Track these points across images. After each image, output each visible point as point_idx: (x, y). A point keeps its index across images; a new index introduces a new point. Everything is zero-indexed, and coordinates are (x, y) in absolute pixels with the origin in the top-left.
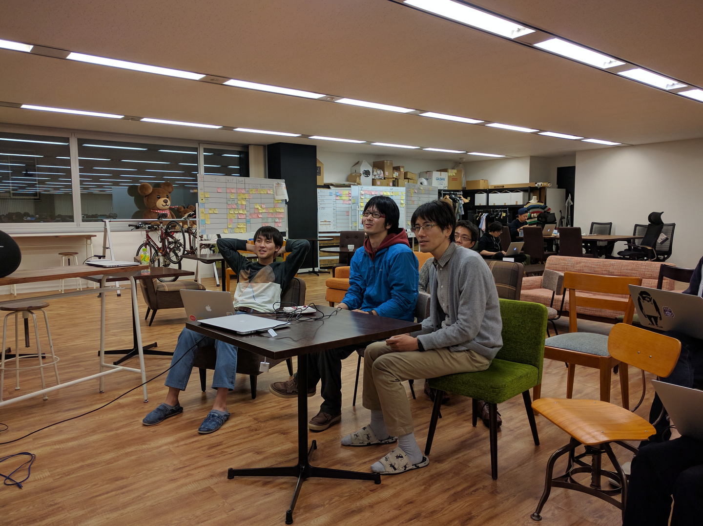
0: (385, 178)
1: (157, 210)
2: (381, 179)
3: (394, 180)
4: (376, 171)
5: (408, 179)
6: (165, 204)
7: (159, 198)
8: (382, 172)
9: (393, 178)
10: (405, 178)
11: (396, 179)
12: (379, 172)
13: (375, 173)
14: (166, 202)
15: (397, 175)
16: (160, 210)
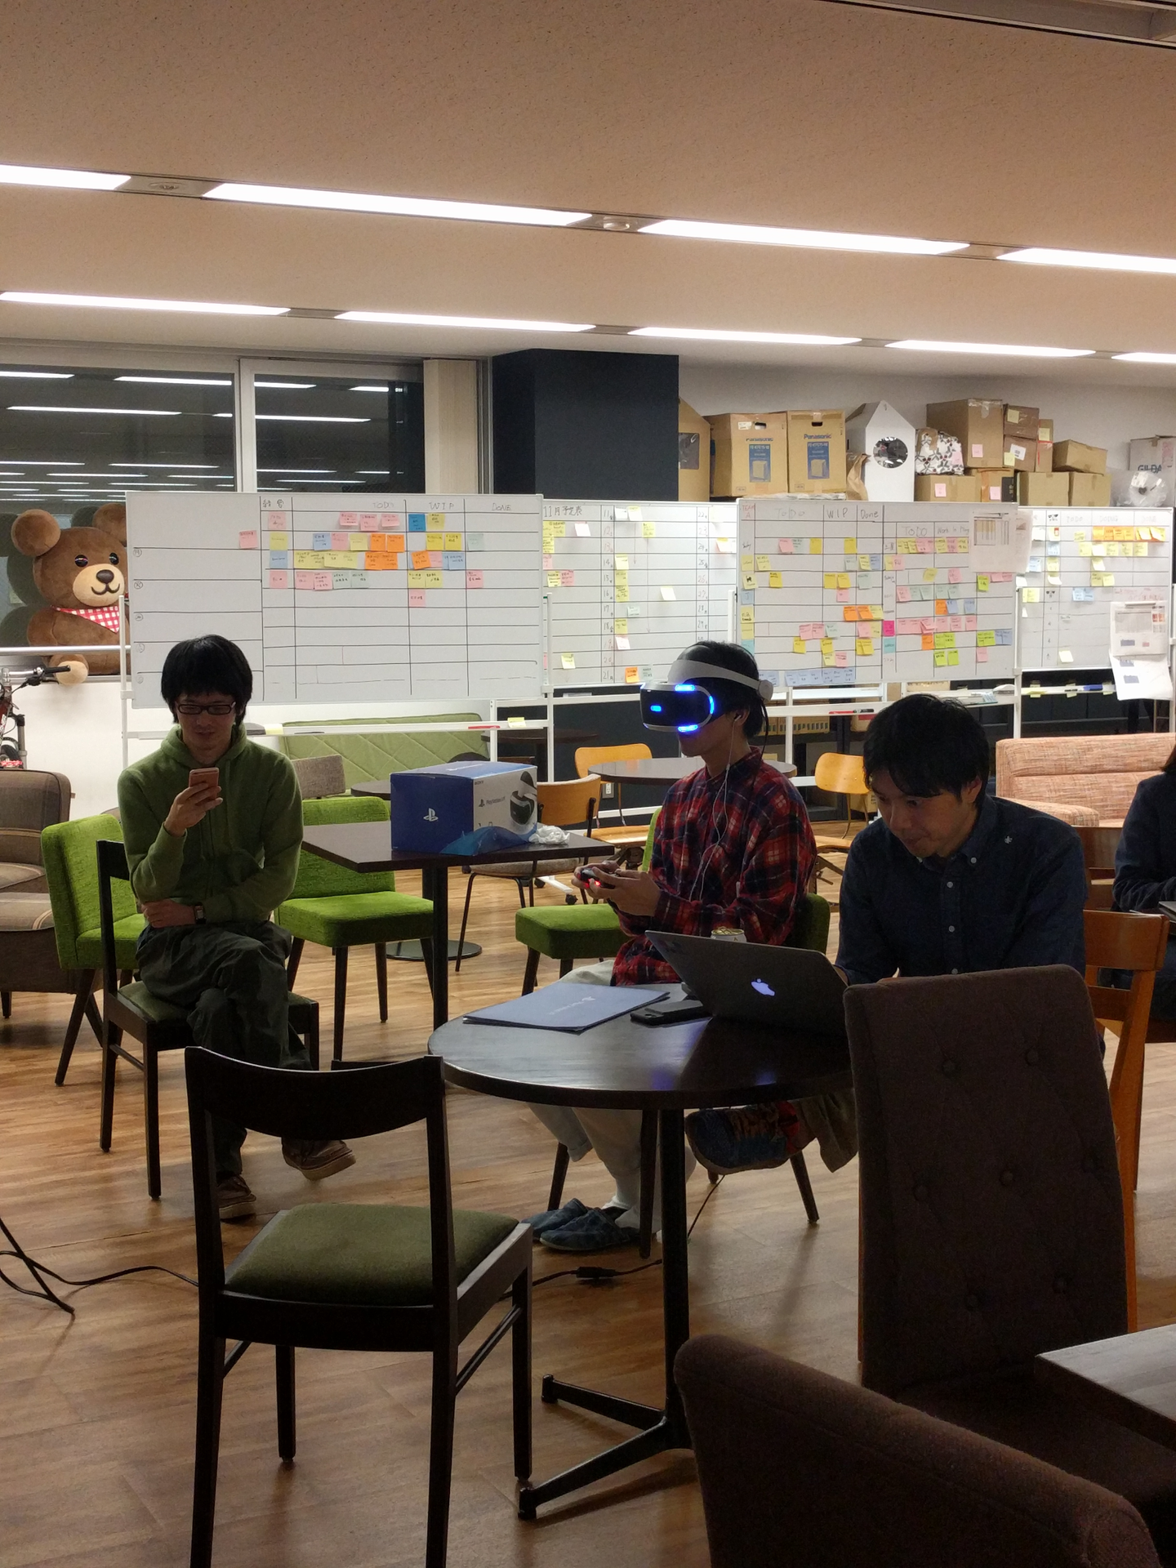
0: (967, 471)
1: (77, 609)
2: (952, 473)
3: (1010, 474)
4: (933, 444)
5: (1070, 470)
6: (101, 587)
7: (82, 565)
8: (957, 446)
9: (1005, 468)
10: (1058, 467)
11: (1016, 471)
12: (942, 446)
13: (927, 451)
14: (105, 578)
15: (1022, 457)
16: (86, 607)
